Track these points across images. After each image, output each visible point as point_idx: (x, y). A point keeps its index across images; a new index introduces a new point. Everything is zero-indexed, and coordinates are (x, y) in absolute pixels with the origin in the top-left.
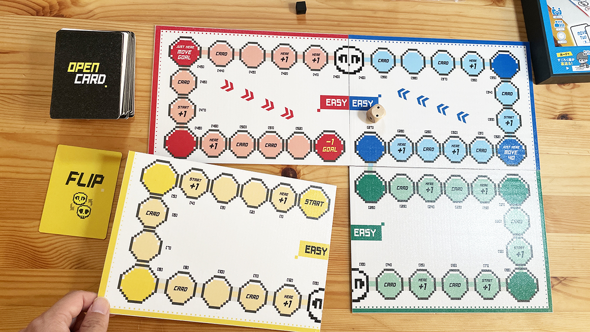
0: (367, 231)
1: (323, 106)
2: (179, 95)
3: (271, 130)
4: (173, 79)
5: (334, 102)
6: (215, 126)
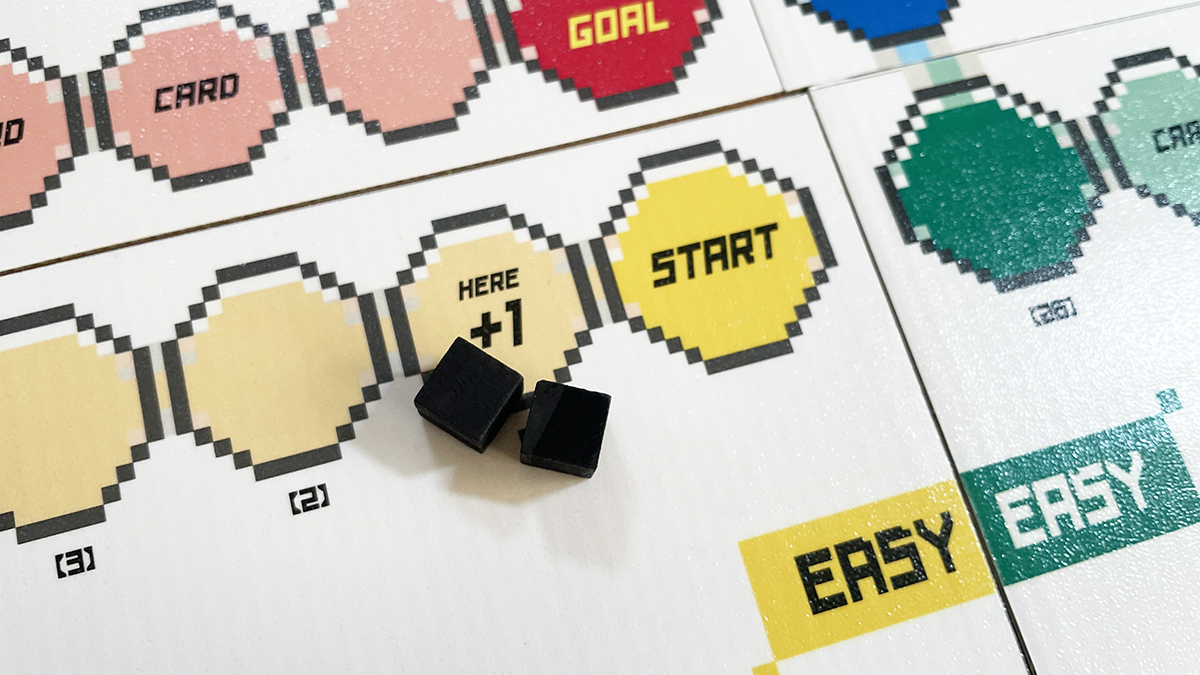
0: (1088, 481)
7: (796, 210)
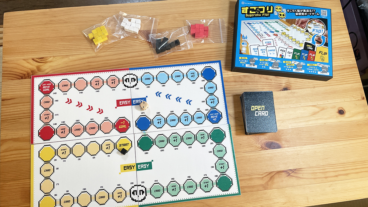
0: (145, 165)
1: (118, 105)
2: (44, 109)
3: (92, 121)
4: (41, 101)
5: (124, 103)
6: (64, 122)
7: (131, 143)
